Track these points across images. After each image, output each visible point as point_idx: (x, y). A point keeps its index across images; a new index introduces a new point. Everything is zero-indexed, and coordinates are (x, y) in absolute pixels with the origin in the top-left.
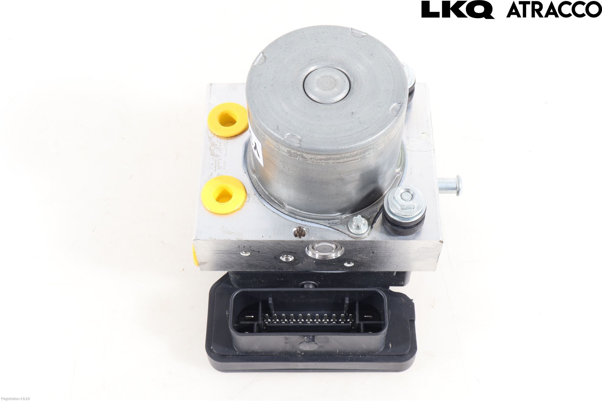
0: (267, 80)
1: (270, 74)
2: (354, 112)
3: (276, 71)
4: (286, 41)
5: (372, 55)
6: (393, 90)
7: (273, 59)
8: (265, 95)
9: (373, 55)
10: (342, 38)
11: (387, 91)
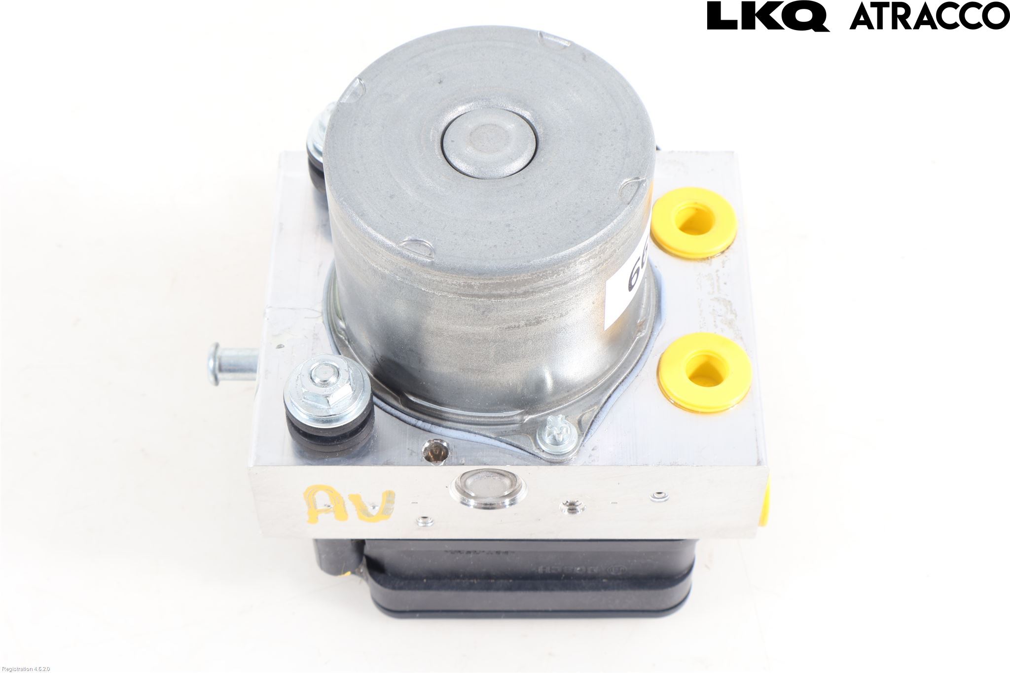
0: (612, 145)
1: (607, 157)
2: (438, 84)
3: (596, 163)
4: (578, 227)
5: (392, 197)
6: (355, 124)
7: (603, 189)
8: (614, 117)
9: (389, 195)
10: (455, 234)
11: (368, 124)
